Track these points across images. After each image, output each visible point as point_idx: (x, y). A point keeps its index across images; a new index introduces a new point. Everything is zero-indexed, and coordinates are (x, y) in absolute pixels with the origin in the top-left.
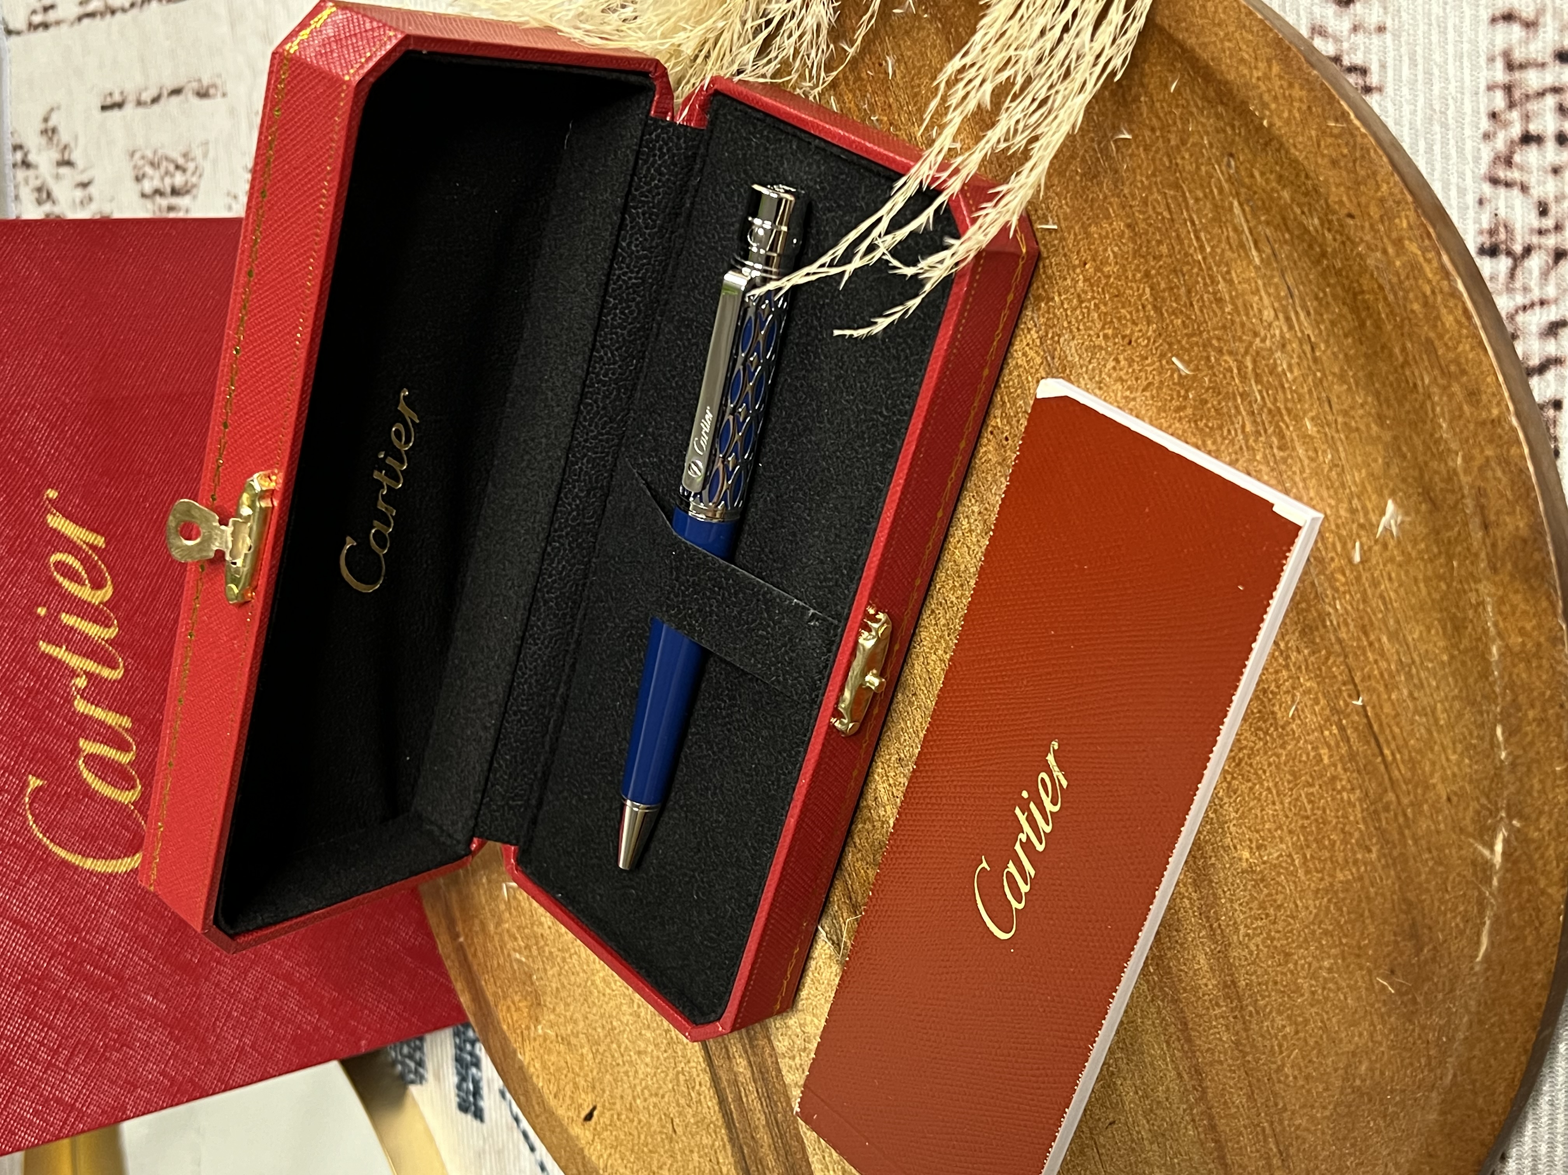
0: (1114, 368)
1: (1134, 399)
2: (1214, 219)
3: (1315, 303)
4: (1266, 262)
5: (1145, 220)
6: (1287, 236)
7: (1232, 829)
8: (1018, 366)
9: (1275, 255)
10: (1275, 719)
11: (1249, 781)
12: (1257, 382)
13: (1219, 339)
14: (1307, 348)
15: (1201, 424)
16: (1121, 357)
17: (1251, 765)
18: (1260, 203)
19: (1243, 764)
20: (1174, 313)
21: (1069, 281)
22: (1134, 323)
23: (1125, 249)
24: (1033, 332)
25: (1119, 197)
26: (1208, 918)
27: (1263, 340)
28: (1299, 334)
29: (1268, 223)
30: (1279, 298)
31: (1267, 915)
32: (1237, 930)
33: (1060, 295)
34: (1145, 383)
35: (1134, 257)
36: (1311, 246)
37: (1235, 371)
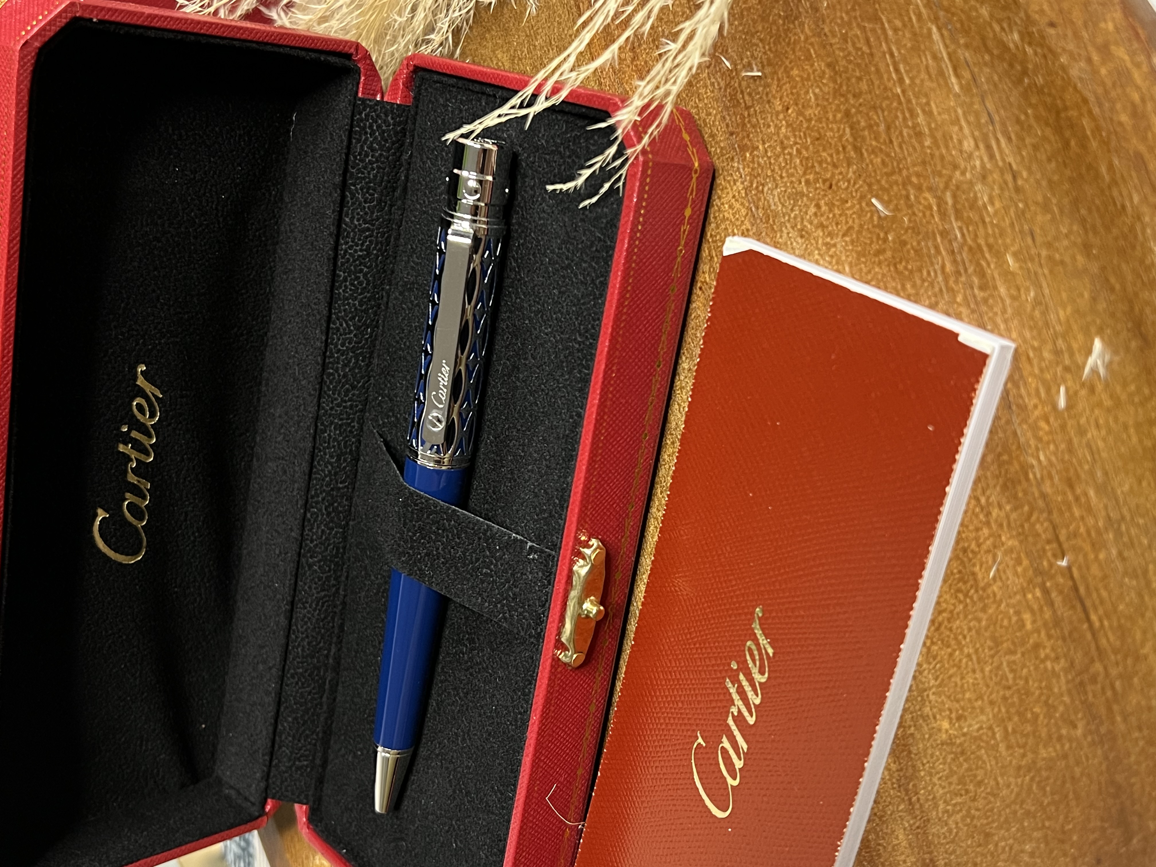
0: (815, 214)
1: (835, 245)
2: (912, 48)
3: (1017, 128)
4: (966, 89)
5: (845, 57)
6: (987, 57)
7: (932, 697)
8: (724, 219)
9: (975, 80)
10: (975, 580)
11: (948, 646)
12: (957, 219)
13: (918, 175)
14: (1009, 178)
15: (900, 267)
16: (822, 202)
17: (951, 630)
18: (958, 25)
19: (942, 628)
20: (873, 152)
21: (772, 129)
22: (835, 166)
23: (826, 89)
24: (738, 184)
25: (819, 36)
26: (907, 791)
27: (963, 173)
28: (1000, 164)
29: (967, 46)
30: (979, 126)
31: (967, 791)
32: (936, 806)
33: (764, 143)
34: (845, 228)
35: (835, 98)
36: (1011, 66)
37: (935, 208)
